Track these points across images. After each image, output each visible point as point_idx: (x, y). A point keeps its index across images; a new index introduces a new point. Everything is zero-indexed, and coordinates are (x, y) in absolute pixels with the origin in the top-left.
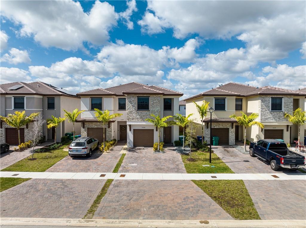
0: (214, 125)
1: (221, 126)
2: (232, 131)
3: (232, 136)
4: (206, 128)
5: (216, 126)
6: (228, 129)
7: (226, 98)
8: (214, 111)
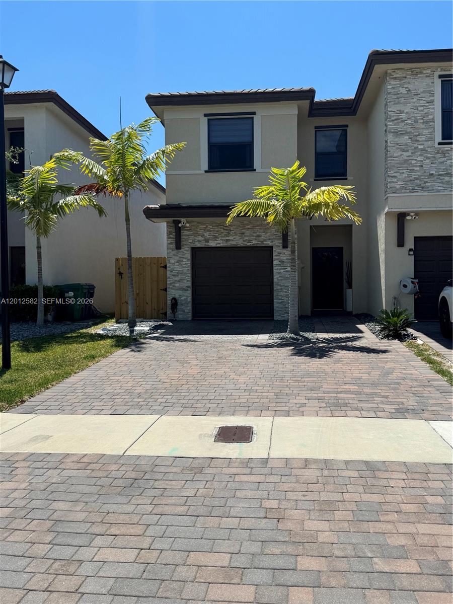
0: (207, 234)
1: (237, 238)
2: (284, 258)
3: (287, 279)
4: (173, 246)
5: (215, 238)
6: (270, 249)
7: (255, 114)
8: (206, 172)
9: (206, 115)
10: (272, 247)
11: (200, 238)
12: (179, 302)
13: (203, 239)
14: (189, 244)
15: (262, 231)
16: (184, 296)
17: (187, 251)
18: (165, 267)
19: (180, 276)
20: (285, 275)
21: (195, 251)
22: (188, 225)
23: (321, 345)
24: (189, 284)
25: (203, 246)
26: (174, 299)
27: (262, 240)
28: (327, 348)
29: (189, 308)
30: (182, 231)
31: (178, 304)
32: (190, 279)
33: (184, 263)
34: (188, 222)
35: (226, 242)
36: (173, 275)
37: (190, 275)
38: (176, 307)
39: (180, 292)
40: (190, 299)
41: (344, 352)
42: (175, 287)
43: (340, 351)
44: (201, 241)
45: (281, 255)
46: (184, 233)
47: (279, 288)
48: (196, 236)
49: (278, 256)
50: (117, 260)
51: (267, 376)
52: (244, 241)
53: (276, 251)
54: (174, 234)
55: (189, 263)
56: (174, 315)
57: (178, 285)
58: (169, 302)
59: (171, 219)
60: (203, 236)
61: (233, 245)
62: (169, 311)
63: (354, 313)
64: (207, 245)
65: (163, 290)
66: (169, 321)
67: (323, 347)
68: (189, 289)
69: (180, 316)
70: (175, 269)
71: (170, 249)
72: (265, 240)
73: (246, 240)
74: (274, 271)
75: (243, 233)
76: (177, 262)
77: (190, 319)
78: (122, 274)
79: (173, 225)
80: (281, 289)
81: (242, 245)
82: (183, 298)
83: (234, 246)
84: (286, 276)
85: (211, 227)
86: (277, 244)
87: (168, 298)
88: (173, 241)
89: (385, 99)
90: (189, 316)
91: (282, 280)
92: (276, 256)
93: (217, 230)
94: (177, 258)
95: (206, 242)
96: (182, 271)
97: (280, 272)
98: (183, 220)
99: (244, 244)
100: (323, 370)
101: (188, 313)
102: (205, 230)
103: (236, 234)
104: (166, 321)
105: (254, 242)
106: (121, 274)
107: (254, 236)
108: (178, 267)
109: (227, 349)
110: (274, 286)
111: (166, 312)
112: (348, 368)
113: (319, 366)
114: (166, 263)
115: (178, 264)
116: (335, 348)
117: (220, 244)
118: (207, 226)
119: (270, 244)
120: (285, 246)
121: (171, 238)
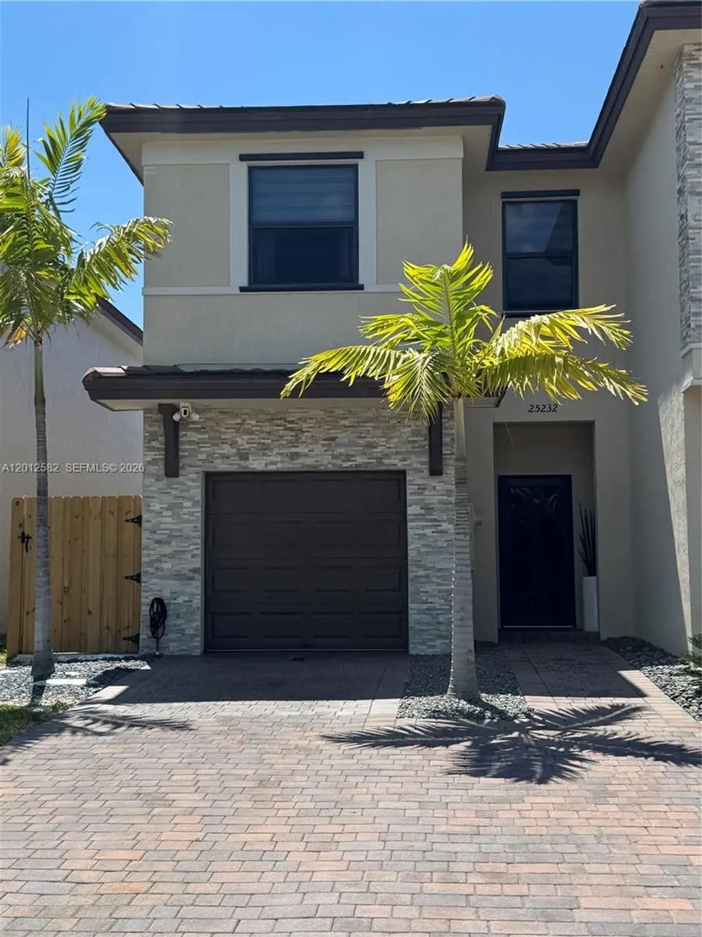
2: (433, 499)
5: (264, 449)
6: (398, 478)
7: (362, 157)
8: (242, 289)
9: (243, 158)
10: (403, 473)
11: (227, 450)
12: (171, 610)
13: (234, 451)
14: (200, 463)
15: (379, 432)
16: (183, 593)
17: (193, 481)
18: (138, 520)
19: (173, 544)
20: (436, 541)
21: (212, 481)
22: (196, 417)
23: (544, 734)
24: (198, 563)
25: (234, 468)
26: (159, 601)
27: (379, 455)
28: (559, 745)
29: (195, 624)
30: (182, 433)
31: (170, 613)
32: (199, 552)
33: (186, 510)
34: (197, 411)
35: (292, 459)
36: (159, 542)
37: (199, 541)
38: (163, 622)
39: (175, 585)
40: (198, 602)
41: (612, 759)
42: (162, 570)
43: (598, 756)
44: (228, 457)
45: (426, 492)
46: (187, 436)
47: (422, 573)
48: (217, 445)
49: (419, 494)
50: (17, 503)
51: (404, 855)
52: (334, 457)
53: (414, 481)
54: (162, 439)
55: (198, 511)
56: (158, 643)
57: (169, 565)
58: (145, 610)
59: (155, 403)
60: (233, 444)
61: (308, 466)
62: (145, 633)
63: (604, 637)
64: (244, 467)
65: (132, 578)
66: (143, 658)
67: (549, 742)
68: (196, 576)
69: (172, 644)
70: (162, 526)
71: (152, 475)
72: (387, 456)
73: (341, 454)
74: (410, 532)
75: (333, 439)
76: (168, 509)
77: (198, 652)
78: (28, 538)
79: (160, 416)
80: (428, 576)
81: (330, 468)
82: (180, 600)
83: (310, 469)
84: (439, 544)
85: (254, 422)
86: (415, 466)
87: (143, 600)
88: (161, 456)
89: (678, 116)
90: (197, 645)
91: (428, 553)
92: (413, 494)
93: (268, 429)
94: (167, 499)
95: (241, 459)
96: (181, 530)
97: (425, 535)
98: (183, 404)
99: (334, 465)
100: (567, 831)
101: (193, 636)
102: (238, 431)
103: (315, 440)
104: (136, 659)
105: (360, 460)
106: (24, 538)
107: (359, 445)
108: (169, 520)
109: (286, 751)
110: (410, 568)
111: (138, 635)
112: (639, 822)
113: (553, 814)
114: (140, 512)
115: (170, 513)
116: (584, 744)
117: (275, 463)
118: (244, 420)
119: (400, 465)
120: (436, 470)
121: (154, 449)
